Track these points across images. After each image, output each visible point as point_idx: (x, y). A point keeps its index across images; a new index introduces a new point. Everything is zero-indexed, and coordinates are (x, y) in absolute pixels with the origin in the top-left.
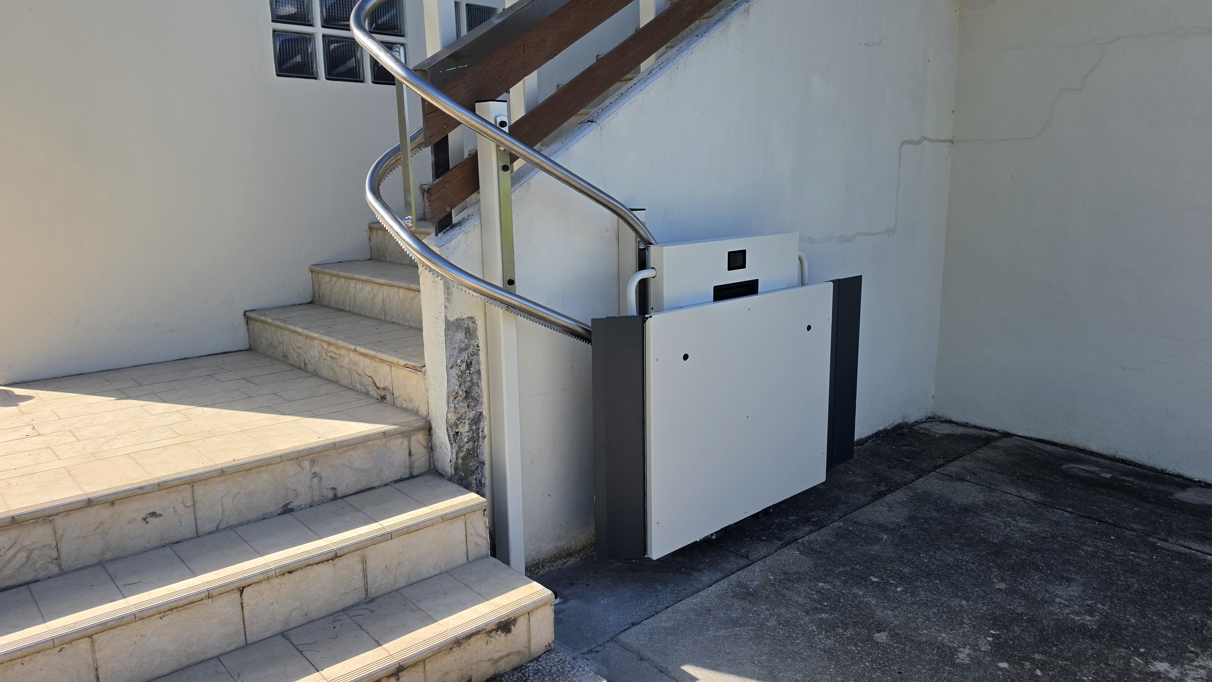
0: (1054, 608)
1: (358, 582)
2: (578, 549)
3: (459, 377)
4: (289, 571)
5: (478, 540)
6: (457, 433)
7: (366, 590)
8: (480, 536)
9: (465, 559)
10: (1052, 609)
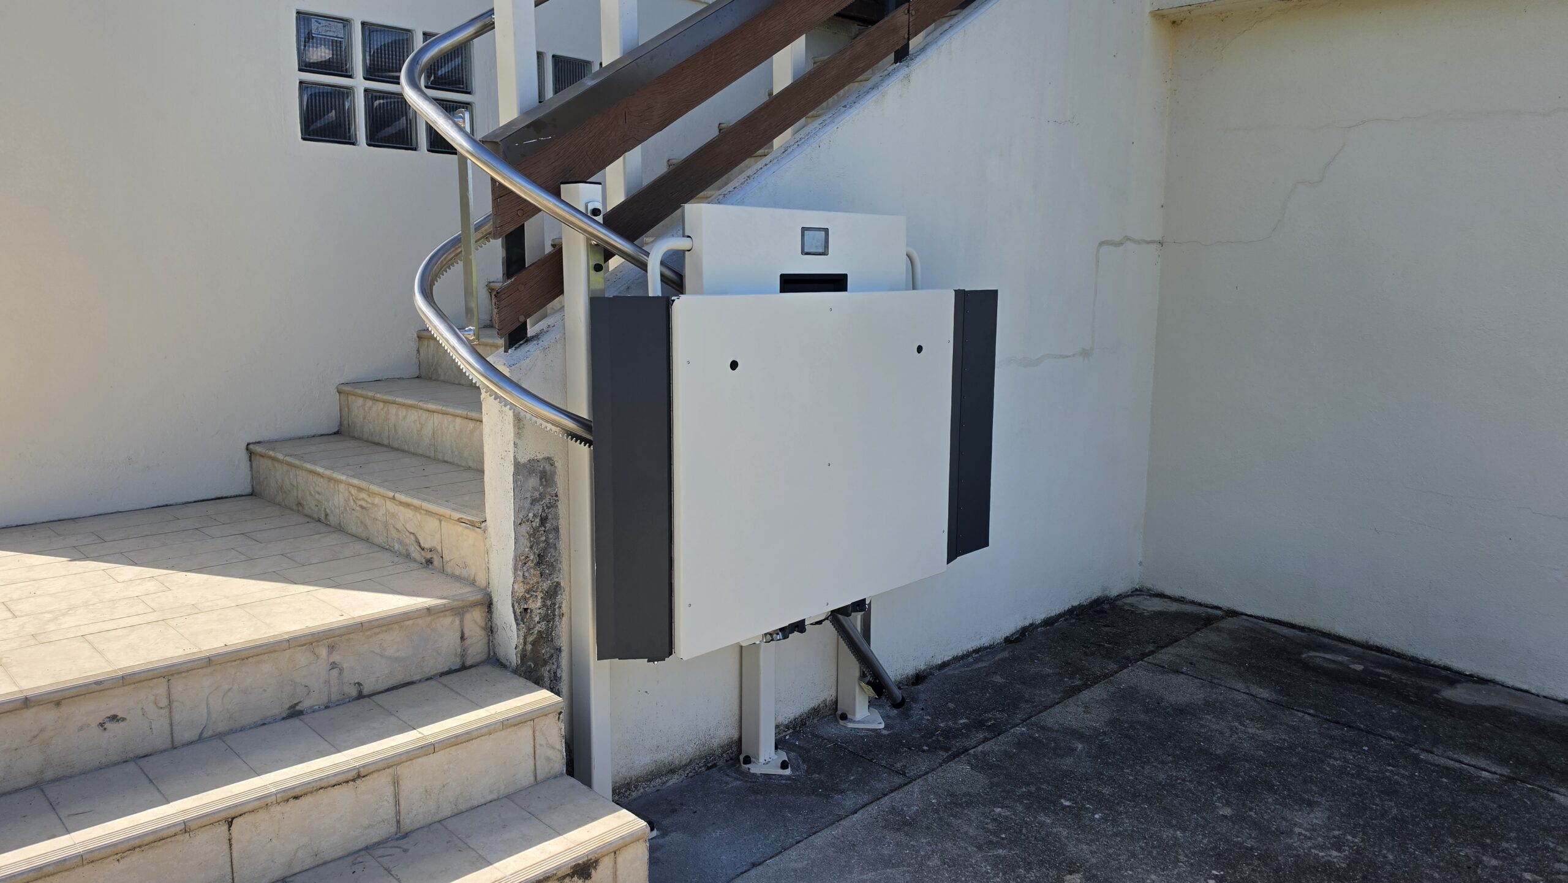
0: (1292, 841)
1: (387, 810)
2: (684, 763)
3: (530, 535)
4: (294, 795)
5: (550, 753)
6: (526, 610)
7: (398, 822)
8: (553, 748)
9: (532, 779)
10: (1290, 841)
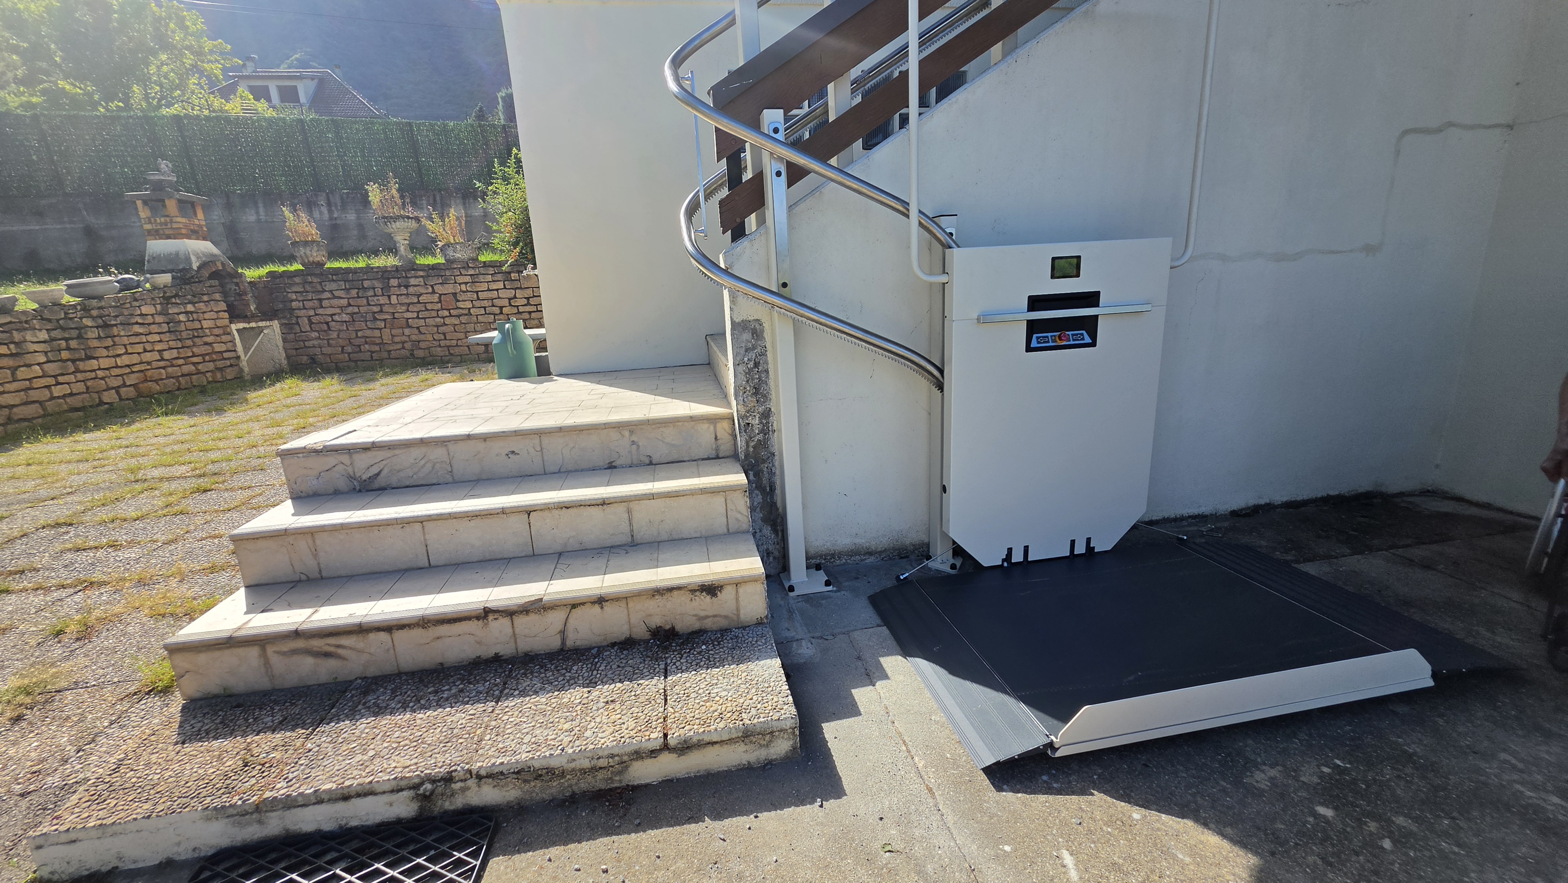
1: (625, 527)
2: (879, 550)
3: (746, 373)
5: (739, 516)
6: (749, 424)
7: (632, 536)
8: (740, 513)
9: (726, 530)
